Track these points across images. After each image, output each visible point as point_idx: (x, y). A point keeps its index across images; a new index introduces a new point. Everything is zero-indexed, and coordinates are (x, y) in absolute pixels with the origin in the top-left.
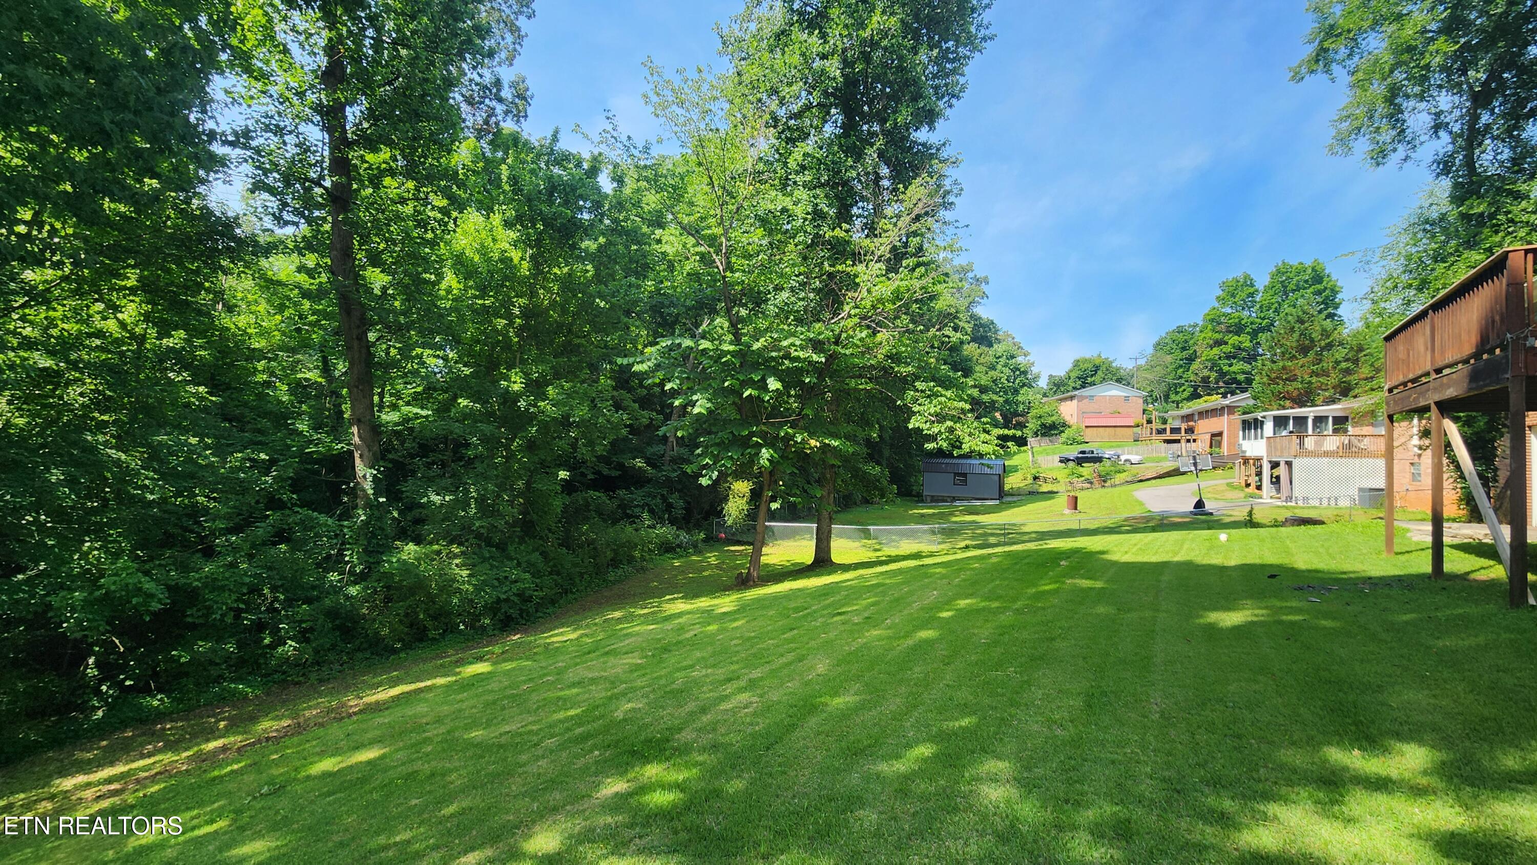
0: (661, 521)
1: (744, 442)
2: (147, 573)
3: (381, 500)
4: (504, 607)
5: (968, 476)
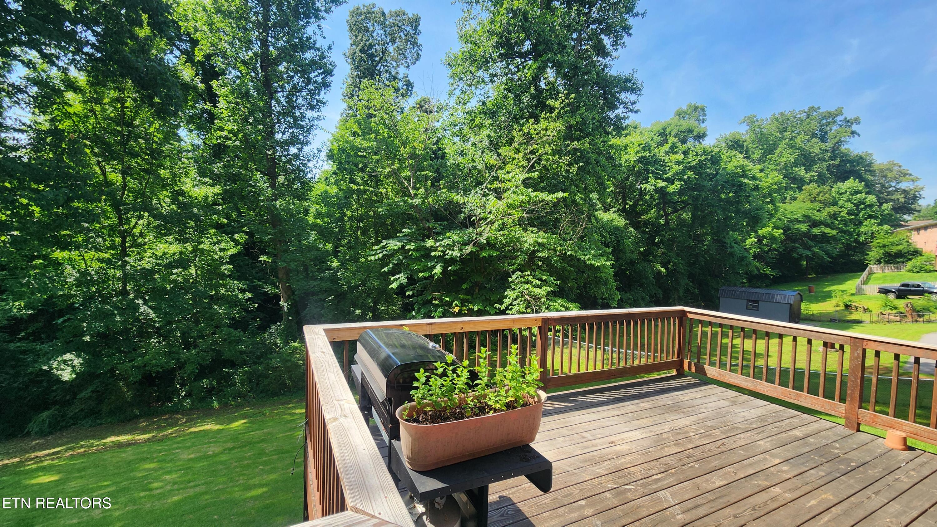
5: (760, 302)
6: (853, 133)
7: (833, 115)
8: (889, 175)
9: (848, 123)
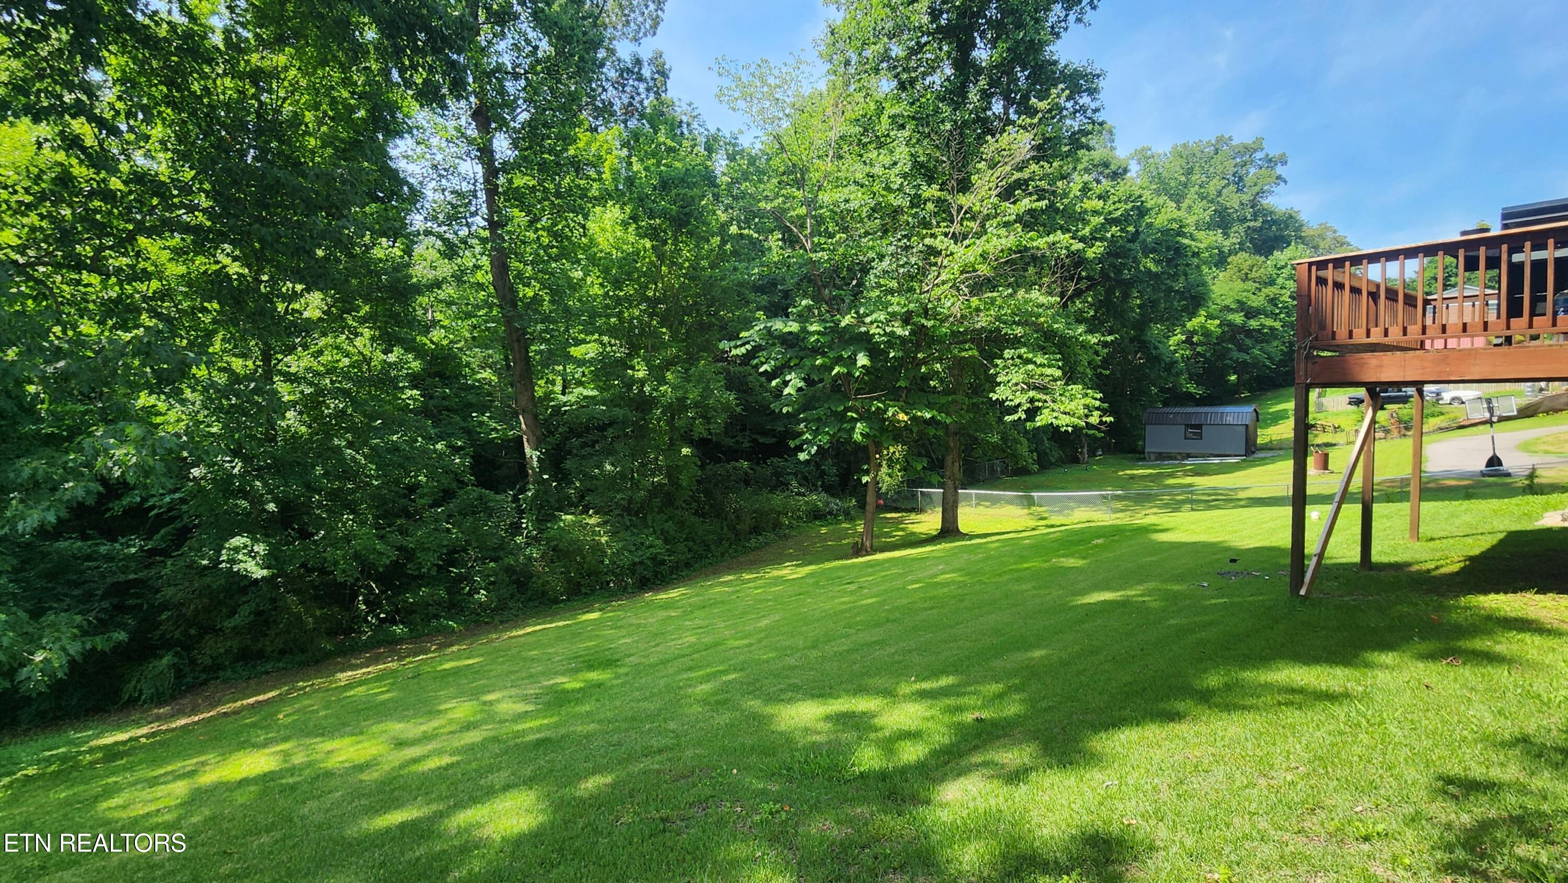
0: (813, 488)
1: (841, 417)
2: (382, 537)
3: (546, 477)
4: (639, 569)
5: (1204, 427)
6: (1278, 178)
7: (1249, 149)
8: (1322, 245)
9: (1270, 162)
